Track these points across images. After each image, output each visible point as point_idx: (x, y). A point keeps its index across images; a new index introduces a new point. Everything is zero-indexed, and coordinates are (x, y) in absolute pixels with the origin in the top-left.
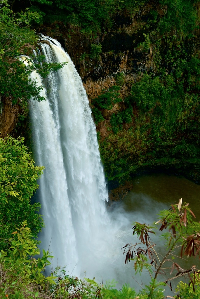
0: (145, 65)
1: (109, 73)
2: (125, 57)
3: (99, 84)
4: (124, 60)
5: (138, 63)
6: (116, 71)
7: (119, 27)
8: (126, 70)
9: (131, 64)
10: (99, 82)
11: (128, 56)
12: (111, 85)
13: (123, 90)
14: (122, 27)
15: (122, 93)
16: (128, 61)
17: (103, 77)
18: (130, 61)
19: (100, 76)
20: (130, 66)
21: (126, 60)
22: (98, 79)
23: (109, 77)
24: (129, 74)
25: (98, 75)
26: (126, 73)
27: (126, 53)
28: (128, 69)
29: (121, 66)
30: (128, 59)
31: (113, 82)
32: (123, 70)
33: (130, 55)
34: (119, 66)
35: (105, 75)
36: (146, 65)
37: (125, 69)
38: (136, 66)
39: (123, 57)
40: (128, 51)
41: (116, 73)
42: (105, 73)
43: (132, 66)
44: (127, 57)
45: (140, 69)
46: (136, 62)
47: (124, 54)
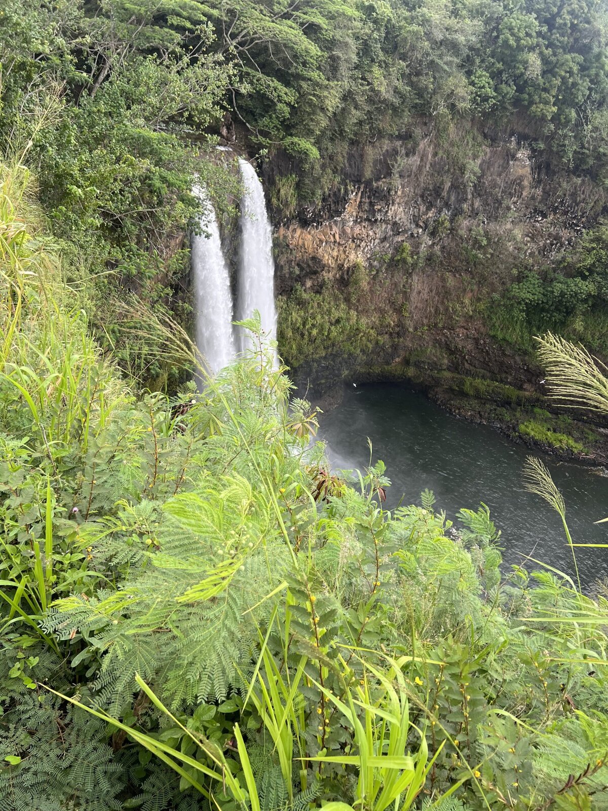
0: (387, 212)
1: (328, 218)
2: (357, 194)
3: (309, 233)
4: (355, 201)
5: (377, 207)
6: (340, 216)
8: (356, 217)
9: (366, 207)
10: (311, 229)
11: (362, 193)
12: (329, 237)
13: (347, 248)
15: (345, 252)
16: (360, 202)
17: (318, 223)
18: (364, 203)
19: (313, 222)
20: (364, 210)
21: (358, 200)
22: (309, 225)
23: (327, 224)
24: (359, 223)
25: (309, 218)
26: (355, 222)
27: (359, 188)
28: (359, 214)
29: (349, 209)
30: (361, 198)
31: (332, 233)
32: (352, 216)
33: (366, 193)
34: (345, 209)
35: (322, 220)
36: (389, 212)
37: (354, 214)
38: (373, 212)
39: (354, 194)
40: (362, 186)
41: (339, 219)
42: (322, 217)
43: (366, 210)
44: (360, 194)
45: (379, 217)
46: (374, 206)
47: (356, 191)
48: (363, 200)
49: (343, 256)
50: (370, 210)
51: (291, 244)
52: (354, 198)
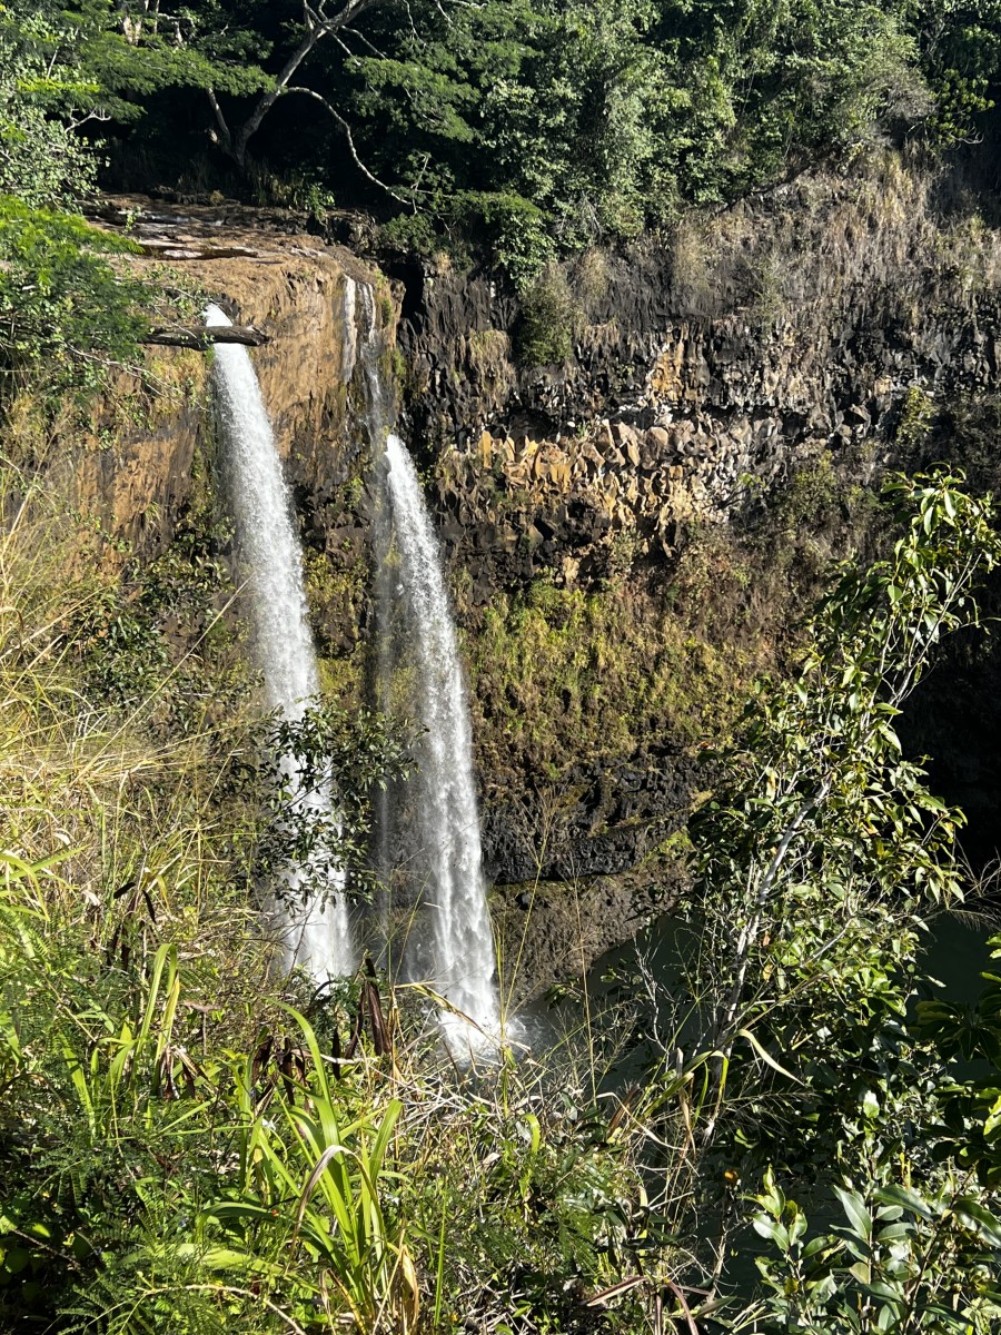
0: (759, 386)
1: (604, 409)
2: (672, 347)
3: (560, 446)
4: (671, 363)
5: (730, 376)
8: (680, 403)
9: (702, 376)
11: (687, 342)
12: (612, 453)
13: (664, 479)
16: (685, 366)
17: (578, 420)
18: (695, 368)
19: (564, 414)
20: (696, 384)
21: (679, 360)
22: (556, 428)
24: (689, 417)
26: (678, 414)
27: (677, 333)
28: (687, 395)
29: (656, 383)
30: (685, 356)
32: (667, 400)
33: (698, 342)
34: (644, 383)
35: (589, 413)
36: (767, 385)
37: (673, 395)
38: (722, 389)
39: (666, 346)
40: (685, 327)
42: (587, 405)
43: (702, 386)
44: (681, 346)
45: (740, 402)
46: (720, 374)
47: (670, 339)
48: (692, 360)
49: (653, 499)
50: (712, 384)
51: (515, 474)
52: (667, 358)
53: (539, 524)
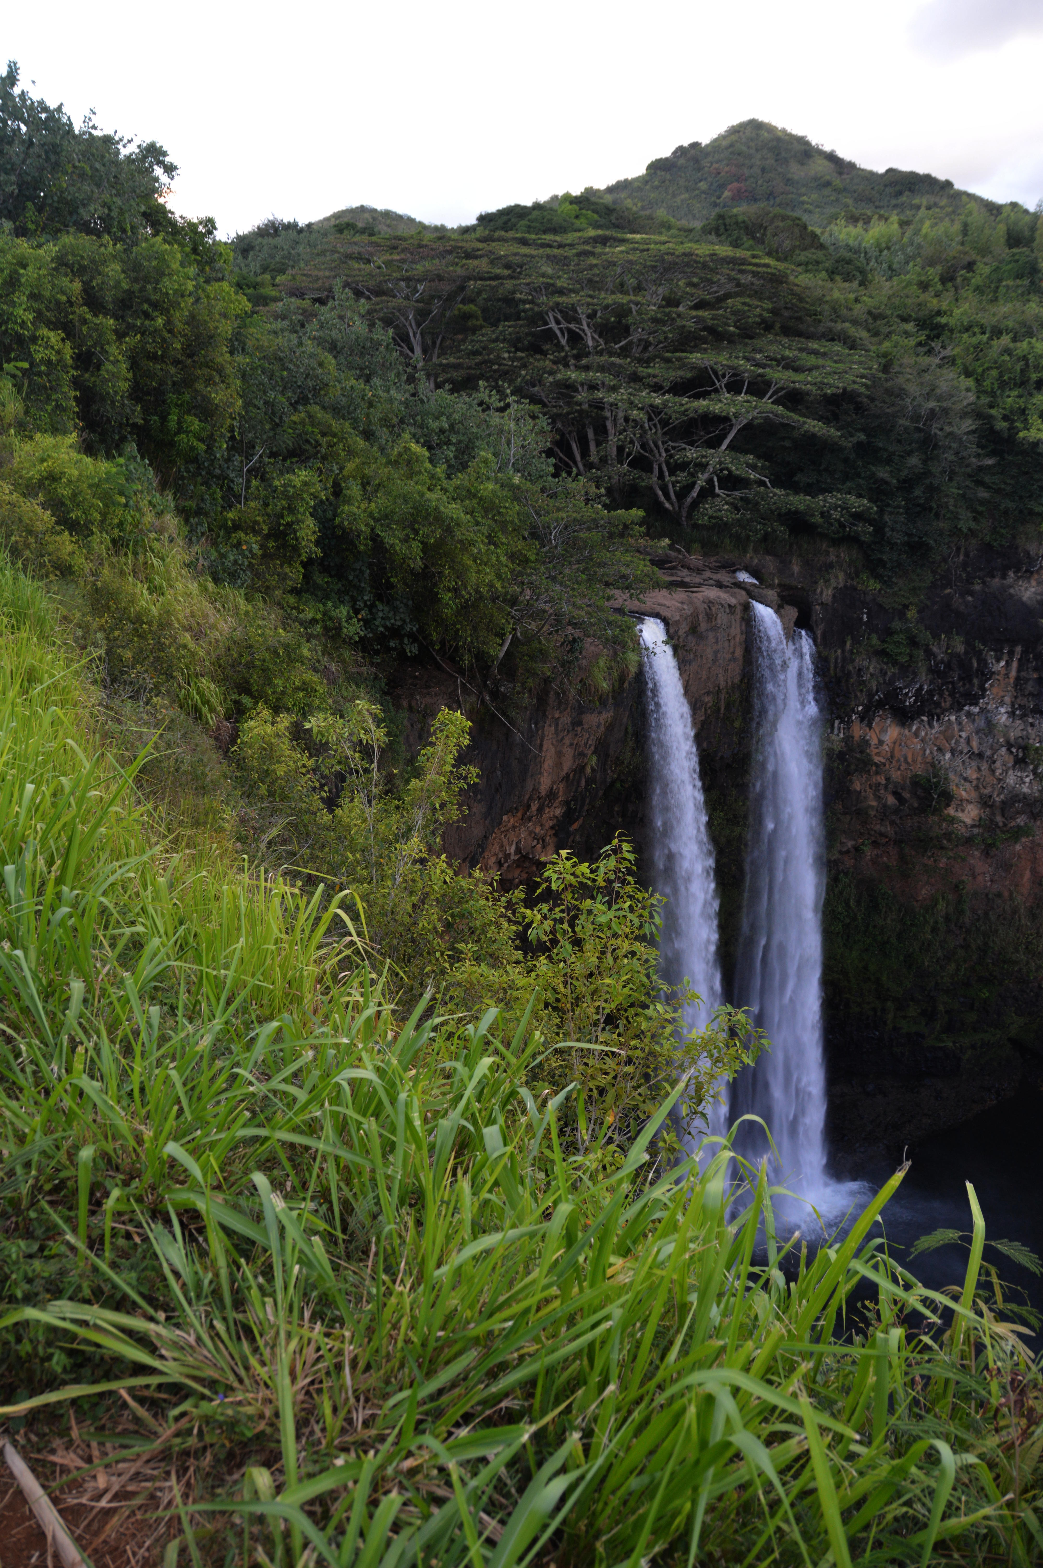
1: (952, 707)
2: (1008, 664)
3: (916, 734)
4: (1007, 675)
6: (976, 704)
7: (993, 577)
8: (1013, 705)
9: (1030, 687)
10: (918, 729)
11: (1020, 660)
12: (957, 742)
13: (998, 764)
14: (1004, 576)
15: (993, 772)
16: (1018, 679)
17: (931, 716)
18: (1027, 680)
19: (919, 713)
20: (1028, 693)
21: (1013, 673)
22: (913, 719)
23: (953, 718)
24: (1020, 717)
25: (911, 706)
26: (1012, 714)
27: (1011, 653)
28: (1018, 701)
29: (994, 690)
30: (1019, 671)
31: (964, 734)
32: (1002, 703)
33: (1028, 661)
34: (984, 690)
35: (939, 711)
37: (1007, 699)
39: (1003, 663)
40: (1019, 649)
41: (976, 710)
42: (938, 704)
43: (1031, 694)
44: (1015, 665)
47: (1006, 657)
48: (1023, 674)
49: (990, 779)
51: (878, 754)
52: (1003, 672)
53: (896, 794)
